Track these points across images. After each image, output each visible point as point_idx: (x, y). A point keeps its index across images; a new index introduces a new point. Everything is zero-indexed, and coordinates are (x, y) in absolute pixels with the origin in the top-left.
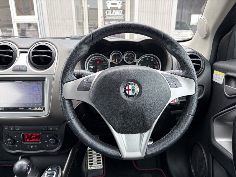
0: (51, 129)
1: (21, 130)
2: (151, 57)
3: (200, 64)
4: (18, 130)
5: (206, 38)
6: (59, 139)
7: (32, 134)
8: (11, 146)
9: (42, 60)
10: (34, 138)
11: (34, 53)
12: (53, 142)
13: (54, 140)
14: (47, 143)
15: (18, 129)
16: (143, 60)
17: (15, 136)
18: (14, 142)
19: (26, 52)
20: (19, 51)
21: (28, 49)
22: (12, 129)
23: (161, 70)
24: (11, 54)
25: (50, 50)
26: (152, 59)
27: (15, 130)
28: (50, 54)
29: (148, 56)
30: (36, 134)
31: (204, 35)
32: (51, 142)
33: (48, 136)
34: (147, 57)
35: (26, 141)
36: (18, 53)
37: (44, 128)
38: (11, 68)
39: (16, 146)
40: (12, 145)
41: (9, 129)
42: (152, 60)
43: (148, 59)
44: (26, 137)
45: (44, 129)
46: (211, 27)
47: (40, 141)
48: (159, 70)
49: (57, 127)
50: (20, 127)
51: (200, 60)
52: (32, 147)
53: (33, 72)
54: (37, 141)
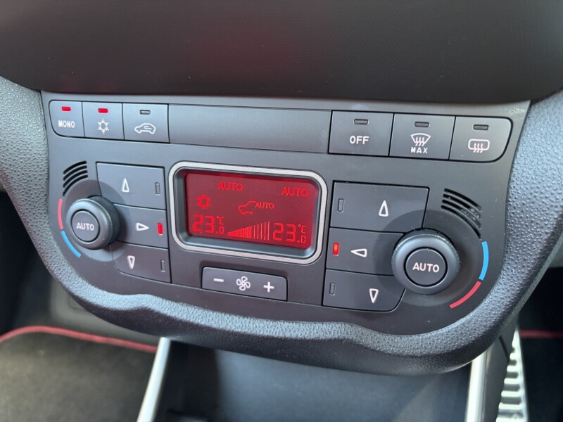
6: (485, 245)
8: (100, 256)
12: (436, 268)
32: (417, 267)
33: (384, 210)
39: (131, 261)
45: (355, 140)
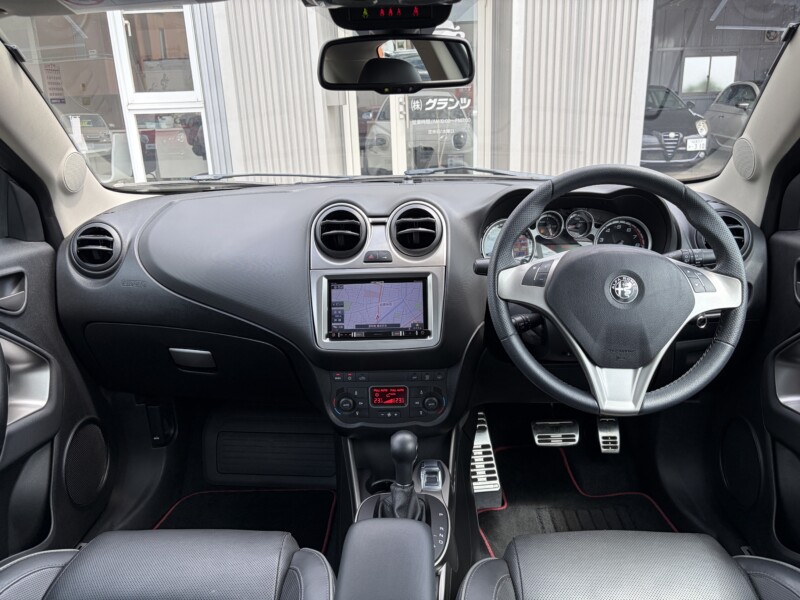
0: (427, 377)
1: (368, 380)
2: (627, 223)
3: (742, 235)
4: (363, 381)
5: (753, 179)
7: (388, 388)
9: (416, 239)
10: (392, 397)
11: (400, 226)
13: (434, 399)
14: (418, 409)
15: (363, 378)
16: (608, 231)
17: (356, 393)
18: (355, 406)
19: (384, 224)
20: (369, 221)
21: (387, 216)
22: (349, 379)
23: (653, 249)
24: (356, 227)
25: (432, 217)
26: (628, 226)
27: (355, 380)
28: (432, 225)
29: (619, 220)
30: (397, 388)
31: (749, 174)
34: (617, 224)
35: (377, 404)
36: (369, 225)
37: (415, 375)
38: (362, 255)
40: (350, 411)
41: (344, 380)
42: (629, 230)
43: (619, 227)
44: (377, 395)
46: (764, 159)
47: (406, 401)
48: (646, 247)
49: (439, 374)
50: (366, 373)
51: (742, 227)
52: (389, 415)
53: (403, 263)
54: (398, 404)
